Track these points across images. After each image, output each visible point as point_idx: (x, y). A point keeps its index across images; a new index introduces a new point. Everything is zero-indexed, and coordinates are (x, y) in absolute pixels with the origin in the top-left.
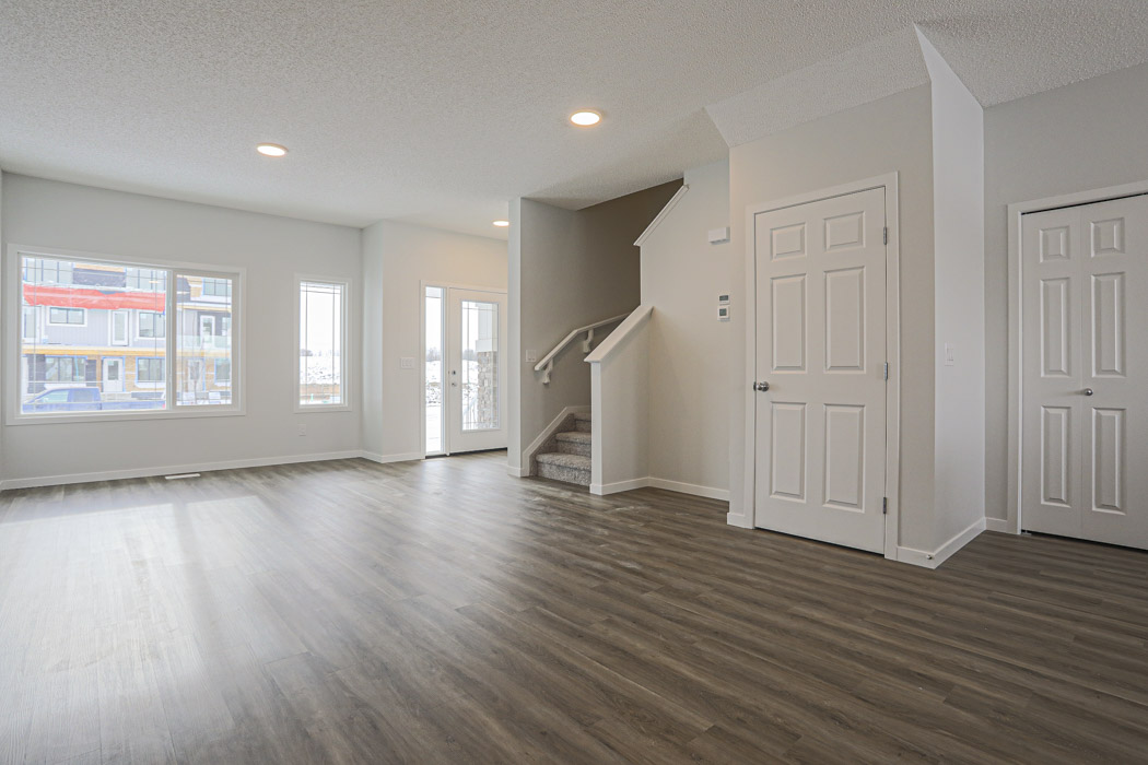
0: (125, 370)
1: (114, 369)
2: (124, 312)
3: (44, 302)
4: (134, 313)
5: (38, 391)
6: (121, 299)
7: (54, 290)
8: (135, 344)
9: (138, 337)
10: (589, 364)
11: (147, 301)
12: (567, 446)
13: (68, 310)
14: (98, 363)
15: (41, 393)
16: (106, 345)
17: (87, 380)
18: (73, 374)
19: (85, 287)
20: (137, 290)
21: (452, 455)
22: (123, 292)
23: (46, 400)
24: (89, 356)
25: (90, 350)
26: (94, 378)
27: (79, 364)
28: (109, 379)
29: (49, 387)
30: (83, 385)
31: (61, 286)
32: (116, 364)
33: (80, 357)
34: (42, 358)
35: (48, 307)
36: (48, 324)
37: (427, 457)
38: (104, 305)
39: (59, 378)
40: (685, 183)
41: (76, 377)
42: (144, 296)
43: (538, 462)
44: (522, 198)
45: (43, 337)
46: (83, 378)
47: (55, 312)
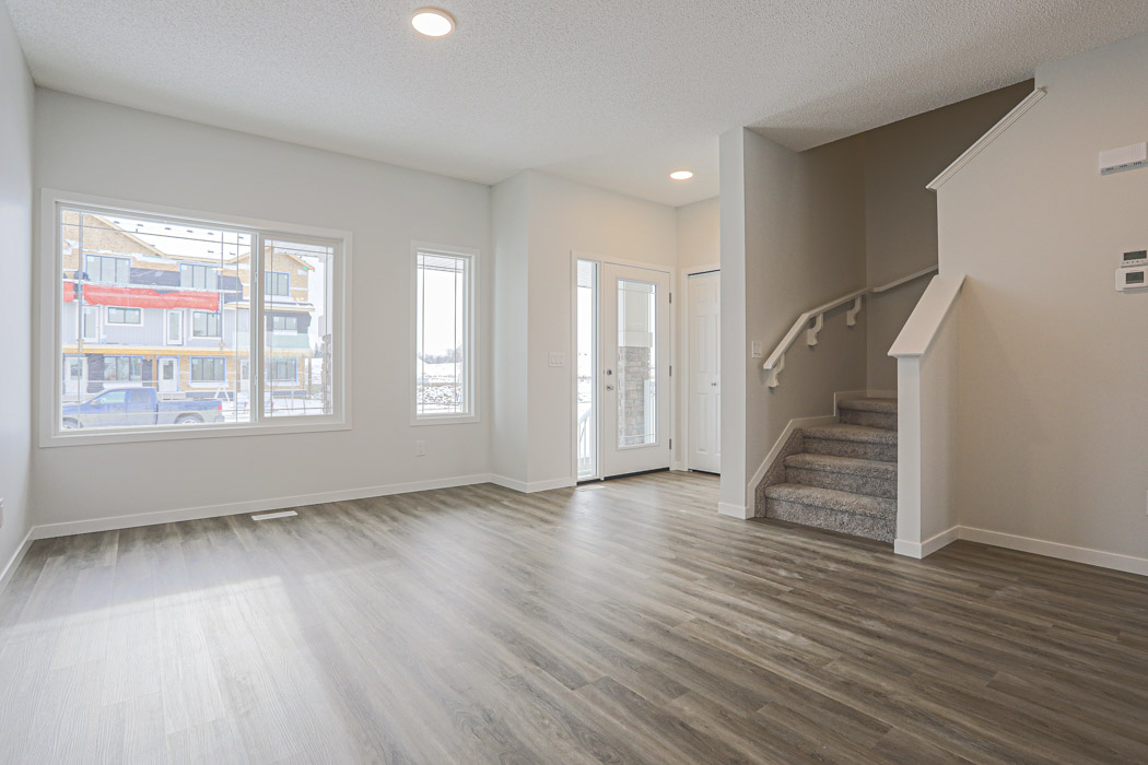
0: (179, 370)
1: (168, 370)
2: (179, 311)
3: (104, 302)
4: (188, 312)
5: (98, 391)
6: (176, 298)
7: (113, 290)
8: (189, 344)
9: (192, 337)
10: (894, 360)
11: (201, 300)
12: (803, 475)
13: (125, 309)
14: (154, 363)
15: (98, 394)
16: (161, 344)
17: (143, 379)
18: (131, 373)
19: (141, 286)
20: (191, 289)
21: (608, 479)
22: (178, 292)
23: (104, 400)
24: (145, 355)
25: (146, 349)
26: (150, 378)
27: (136, 364)
28: (165, 378)
29: (107, 386)
30: (139, 385)
31: (120, 285)
32: (171, 364)
33: (137, 356)
34: (101, 357)
35: (107, 307)
36: (107, 324)
37: (580, 484)
38: (160, 304)
39: (116, 377)
40: (1037, 85)
41: (133, 377)
42: (196, 295)
43: (767, 498)
44: (747, 129)
45: (103, 337)
46: (139, 377)
47: (113, 311)
